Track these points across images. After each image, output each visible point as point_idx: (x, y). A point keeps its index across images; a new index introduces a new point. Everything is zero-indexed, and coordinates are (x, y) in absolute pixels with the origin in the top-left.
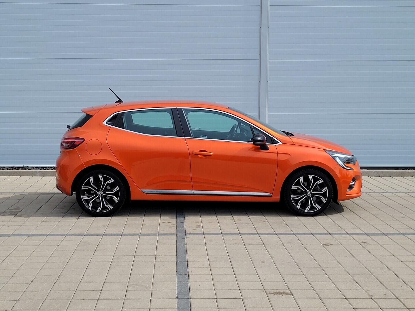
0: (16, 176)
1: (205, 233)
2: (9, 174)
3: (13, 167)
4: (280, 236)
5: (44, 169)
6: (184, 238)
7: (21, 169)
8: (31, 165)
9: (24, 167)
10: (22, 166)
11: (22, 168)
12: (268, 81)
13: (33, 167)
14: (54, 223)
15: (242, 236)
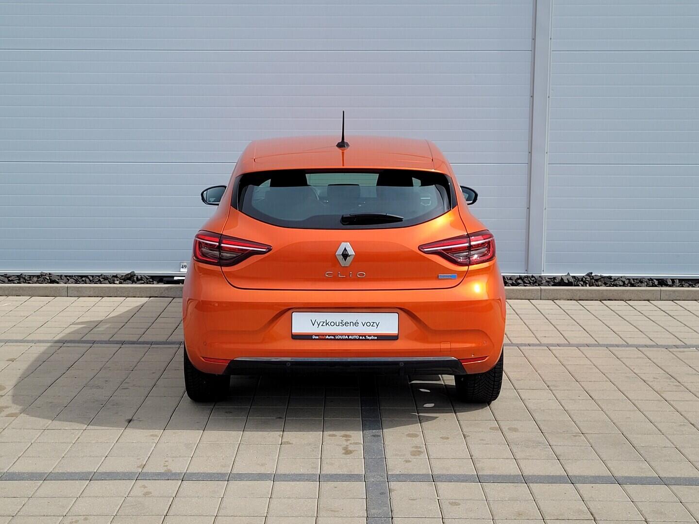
0: (23, 296)
1: (435, 473)
2: (7, 293)
3: (19, 274)
5: (84, 279)
6: (385, 493)
7: (35, 279)
8: (56, 271)
9: (43, 274)
10: (37, 272)
11: (38, 277)
12: (549, 97)
13: (61, 276)
14: (73, 433)
15: (531, 485)
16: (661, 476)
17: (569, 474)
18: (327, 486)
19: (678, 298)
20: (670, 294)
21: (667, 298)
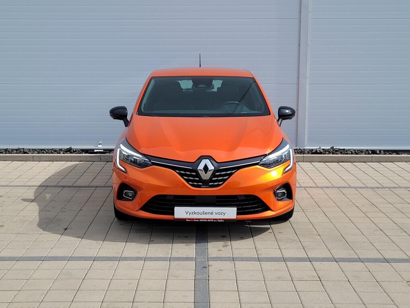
0: (8, 161)
1: (235, 256)
3: (6, 149)
4: (341, 264)
5: (43, 151)
6: (206, 267)
7: (15, 151)
8: (26, 147)
9: (19, 149)
10: (16, 147)
11: (17, 150)
12: (309, 46)
13: (30, 150)
14: (34, 236)
15: (287, 262)
16: (360, 257)
17: (309, 257)
18: (174, 263)
19: (382, 161)
20: (378, 159)
21: (375, 161)
